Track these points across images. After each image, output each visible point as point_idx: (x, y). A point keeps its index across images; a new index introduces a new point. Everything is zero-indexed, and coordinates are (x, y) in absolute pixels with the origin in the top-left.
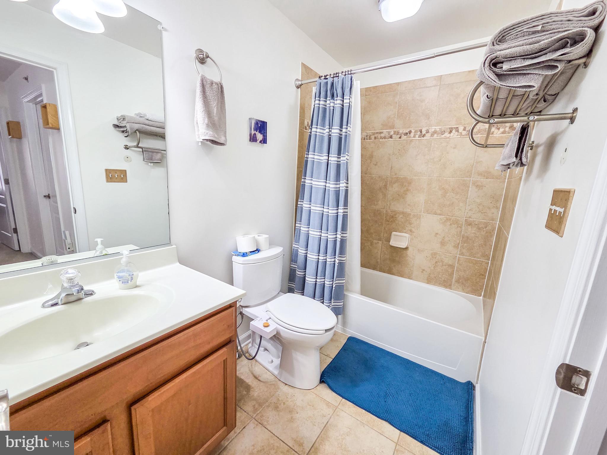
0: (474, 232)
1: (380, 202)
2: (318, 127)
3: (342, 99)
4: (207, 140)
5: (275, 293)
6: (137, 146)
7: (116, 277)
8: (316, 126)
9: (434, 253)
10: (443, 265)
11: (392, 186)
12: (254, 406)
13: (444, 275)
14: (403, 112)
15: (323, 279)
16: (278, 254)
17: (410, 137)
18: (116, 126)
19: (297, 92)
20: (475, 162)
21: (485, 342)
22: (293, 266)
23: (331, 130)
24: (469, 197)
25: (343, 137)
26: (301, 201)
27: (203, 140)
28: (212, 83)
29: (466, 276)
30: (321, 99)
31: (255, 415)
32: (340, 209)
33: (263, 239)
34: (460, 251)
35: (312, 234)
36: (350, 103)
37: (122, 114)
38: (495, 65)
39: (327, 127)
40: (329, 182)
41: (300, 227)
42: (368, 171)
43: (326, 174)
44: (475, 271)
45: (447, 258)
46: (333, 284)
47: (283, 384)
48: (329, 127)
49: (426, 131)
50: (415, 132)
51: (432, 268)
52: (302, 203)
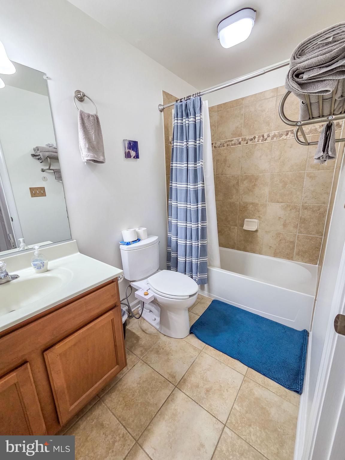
0: (309, 214)
1: (234, 196)
2: (178, 141)
3: (195, 117)
4: (90, 160)
5: (155, 270)
6: (49, 169)
7: (32, 265)
8: (176, 141)
9: (279, 233)
10: (285, 243)
11: (243, 183)
12: (141, 351)
13: (287, 250)
14: (248, 122)
15: (191, 258)
16: (154, 241)
17: (255, 142)
18: (33, 155)
19: (161, 115)
20: (308, 157)
21: (316, 300)
22: (169, 249)
23: (188, 142)
24: (304, 186)
25: (197, 147)
26: (170, 201)
27: (87, 160)
28: (89, 116)
29: (304, 250)
30: (178, 119)
31: (142, 358)
32: (199, 204)
33: (142, 231)
34: (299, 230)
35: (180, 225)
36: (201, 119)
37: (37, 146)
38: (297, 76)
39: (184, 141)
40: (189, 184)
41: (171, 220)
42: (223, 172)
43: (187, 178)
44: (311, 245)
45: (289, 236)
46: (198, 262)
47: (162, 335)
48: (186, 140)
49: (267, 135)
50: (258, 137)
51: (277, 245)
52: (171, 202)
